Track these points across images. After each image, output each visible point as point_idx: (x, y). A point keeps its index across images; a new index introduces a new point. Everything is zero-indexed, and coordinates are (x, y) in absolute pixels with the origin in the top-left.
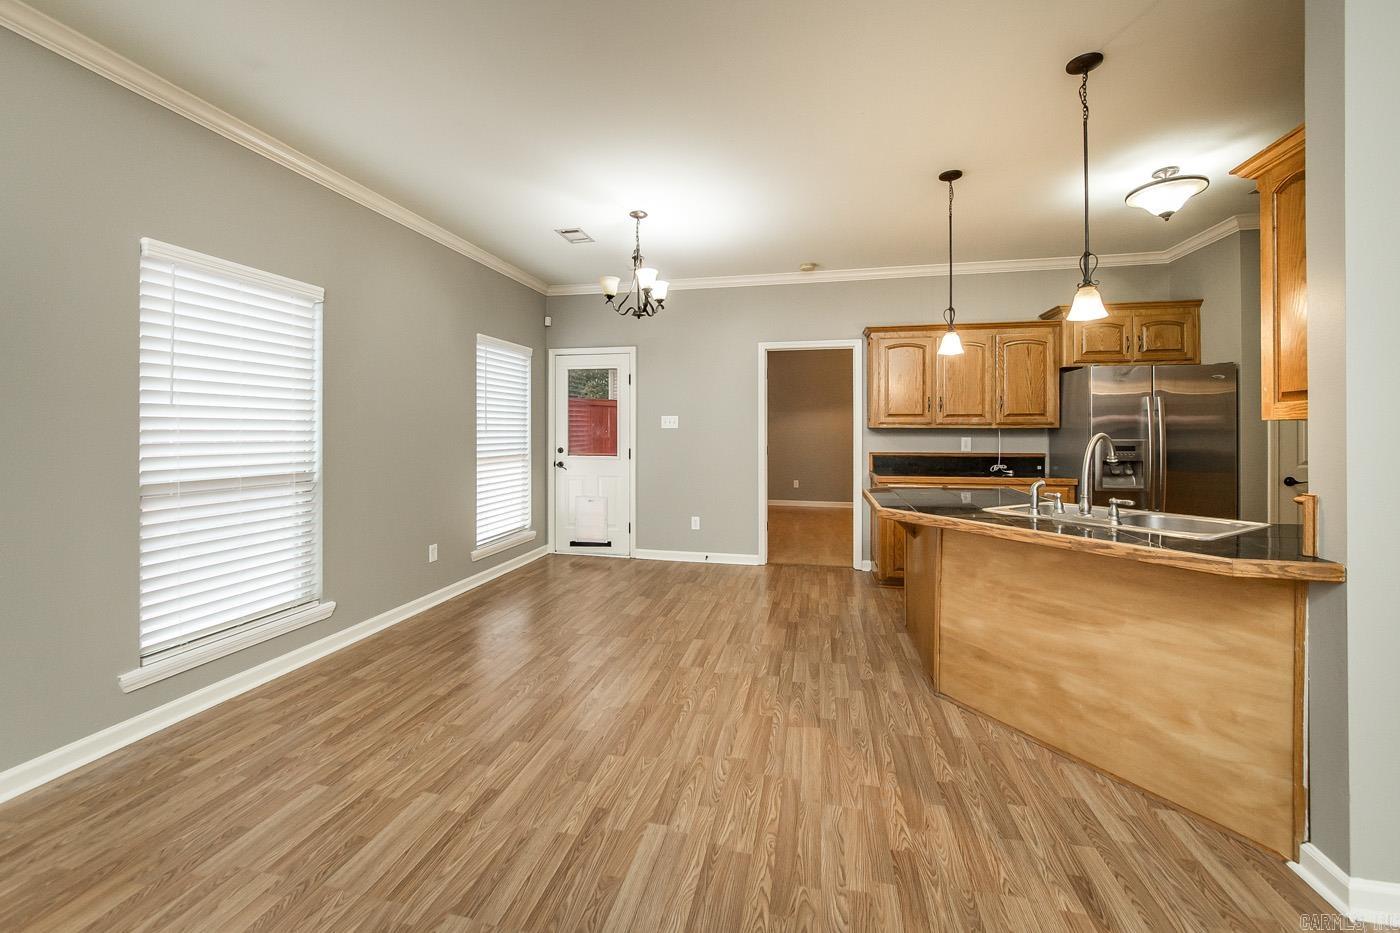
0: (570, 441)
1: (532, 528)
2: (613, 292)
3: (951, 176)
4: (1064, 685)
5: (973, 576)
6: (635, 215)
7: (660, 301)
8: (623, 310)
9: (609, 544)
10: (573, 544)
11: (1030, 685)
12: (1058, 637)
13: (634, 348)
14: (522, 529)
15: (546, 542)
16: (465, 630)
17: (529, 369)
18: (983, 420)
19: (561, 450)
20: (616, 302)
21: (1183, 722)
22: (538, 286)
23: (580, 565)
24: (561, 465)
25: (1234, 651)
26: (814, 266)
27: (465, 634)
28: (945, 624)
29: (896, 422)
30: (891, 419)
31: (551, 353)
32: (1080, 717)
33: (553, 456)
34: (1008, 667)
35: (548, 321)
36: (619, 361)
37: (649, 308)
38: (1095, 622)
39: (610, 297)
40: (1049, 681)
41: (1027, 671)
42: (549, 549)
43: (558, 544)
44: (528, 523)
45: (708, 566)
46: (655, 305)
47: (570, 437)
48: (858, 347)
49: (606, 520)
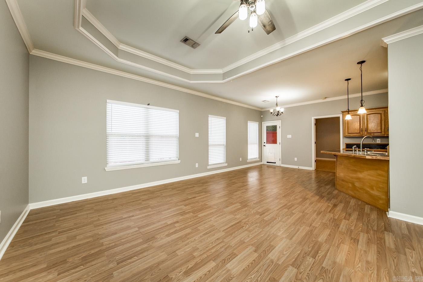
0: (267, 141)
1: (259, 158)
2: (272, 112)
3: (348, 80)
4: (355, 185)
5: (342, 165)
6: (277, 97)
7: (282, 112)
8: (274, 115)
9: (275, 163)
10: (267, 162)
11: (350, 185)
12: (354, 175)
13: (281, 121)
14: (256, 158)
15: (262, 162)
16: (245, 184)
17: (258, 126)
18: (381, 134)
19: (265, 143)
20: (273, 114)
21: (373, 189)
22: (260, 110)
23: (269, 167)
24: (265, 146)
25: (380, 175)
26: (326, 98)
27: (245, 185)
28: (337, 175)
29: (352, 135)
30: (349, 134)
31: (263, 123)
32: (357, 190)
33: (263, 144)
34: (347, 182)
35: (262, 116)
36: (278, 123)
37: (279, 114)
38: (360, 172)
39: (271, 113)
40: (353, 184)
41: (350, 183)
42: (262, 163)
43: (264, 162)
44: (258, 157)
45: (299, 169)
46: (281, 113)
47: (267, 139)
48: (341, 116)
49: (275, 158)
